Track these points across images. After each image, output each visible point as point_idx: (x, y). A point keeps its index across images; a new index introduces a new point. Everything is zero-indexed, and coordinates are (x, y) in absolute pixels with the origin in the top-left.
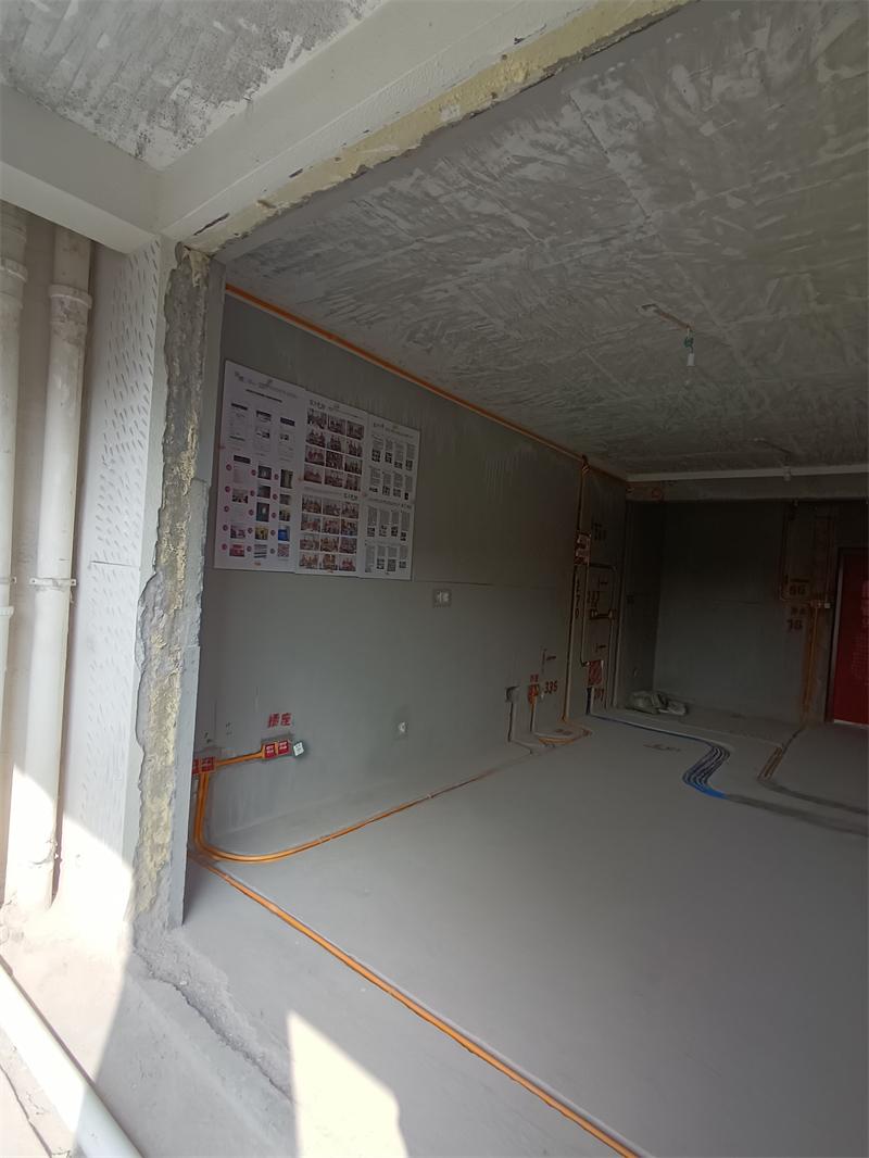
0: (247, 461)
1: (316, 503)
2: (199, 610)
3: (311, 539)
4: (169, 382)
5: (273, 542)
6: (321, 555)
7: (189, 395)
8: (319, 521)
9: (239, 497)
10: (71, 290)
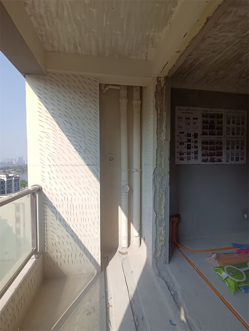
0: (183, 133)
1: (206, 141)
2: (169, 176)
3: (205, 153)
4: (157, 115)
5: (192, 155)
6: (209, 158)
7: (163, 117)
8: (208, 147)
9: (182, 143)
10: (136, 100)
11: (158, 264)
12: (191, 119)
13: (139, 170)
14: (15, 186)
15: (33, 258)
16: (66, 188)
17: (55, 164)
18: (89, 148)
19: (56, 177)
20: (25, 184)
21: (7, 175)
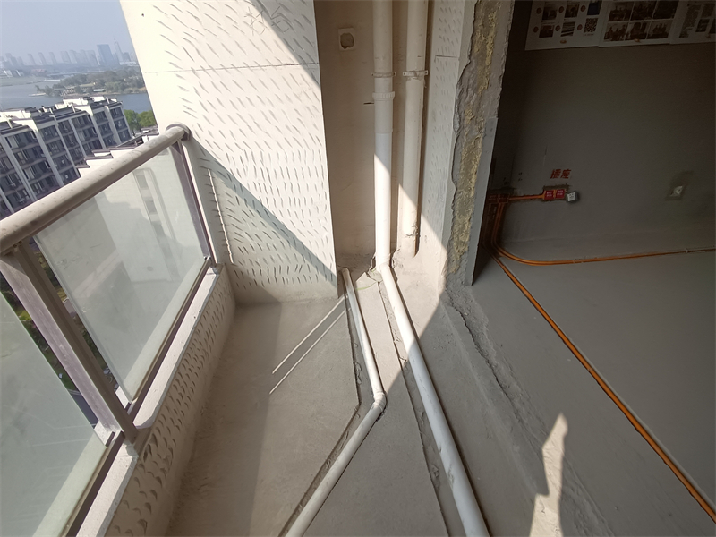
2: (500, 89)
5: (582, 18)
6: (630, 24)
13: (423, 74)
15: (212, 273)
16: (245, 129)
17: (206, 67)
18: (286, 9)
19: (215, 103)
21: (89, 99)
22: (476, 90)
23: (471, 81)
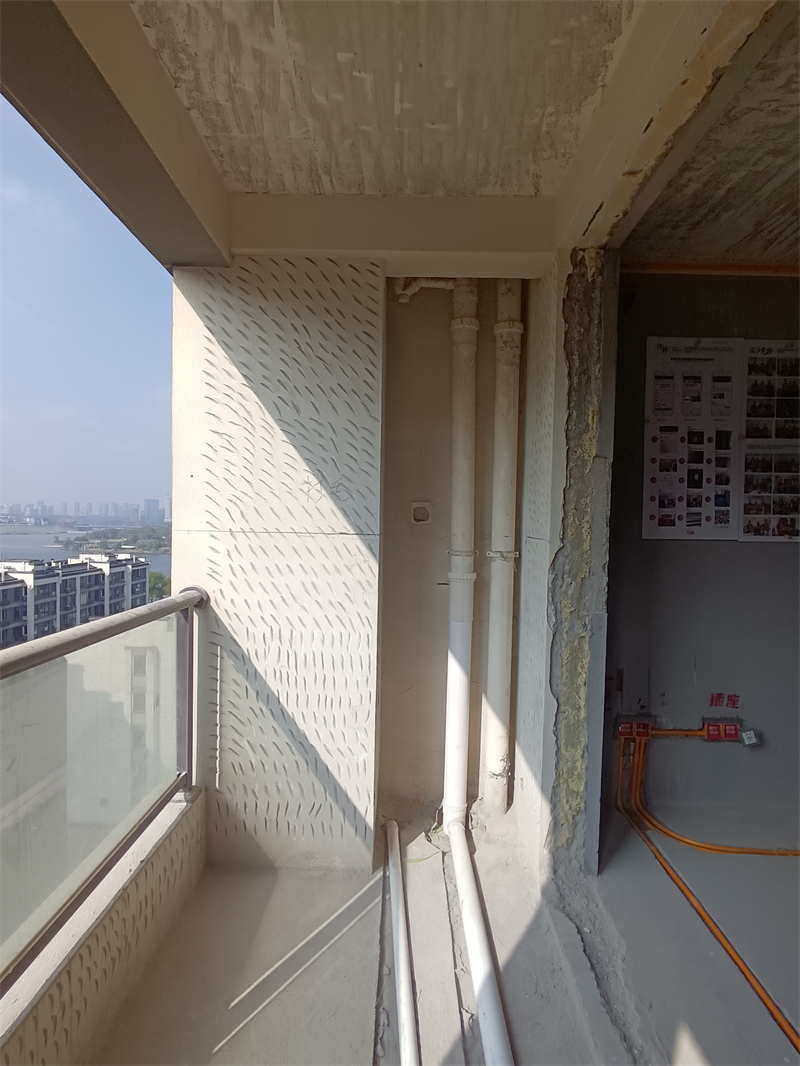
0: (675, 429)
1: (764, 461)
2: (606, 579)
3: (759, 502)
4: (569, 374)
5: (708, 509)
6: (774, 520)
7: (589, 380)
8: (769, 480)
9: (668, 467)
10: (507, 323)
11: (561, 872)
12: (707, 379)
13: (512, 555)
14: (133, 592)
15: (180, 801)
16: (278, 601)
17: (247, 529)
18: (349, 480)
19: (248, 568)
20: (162, 587)
21: (111, 556)
22: (574, 578)
23: (567, 567)
